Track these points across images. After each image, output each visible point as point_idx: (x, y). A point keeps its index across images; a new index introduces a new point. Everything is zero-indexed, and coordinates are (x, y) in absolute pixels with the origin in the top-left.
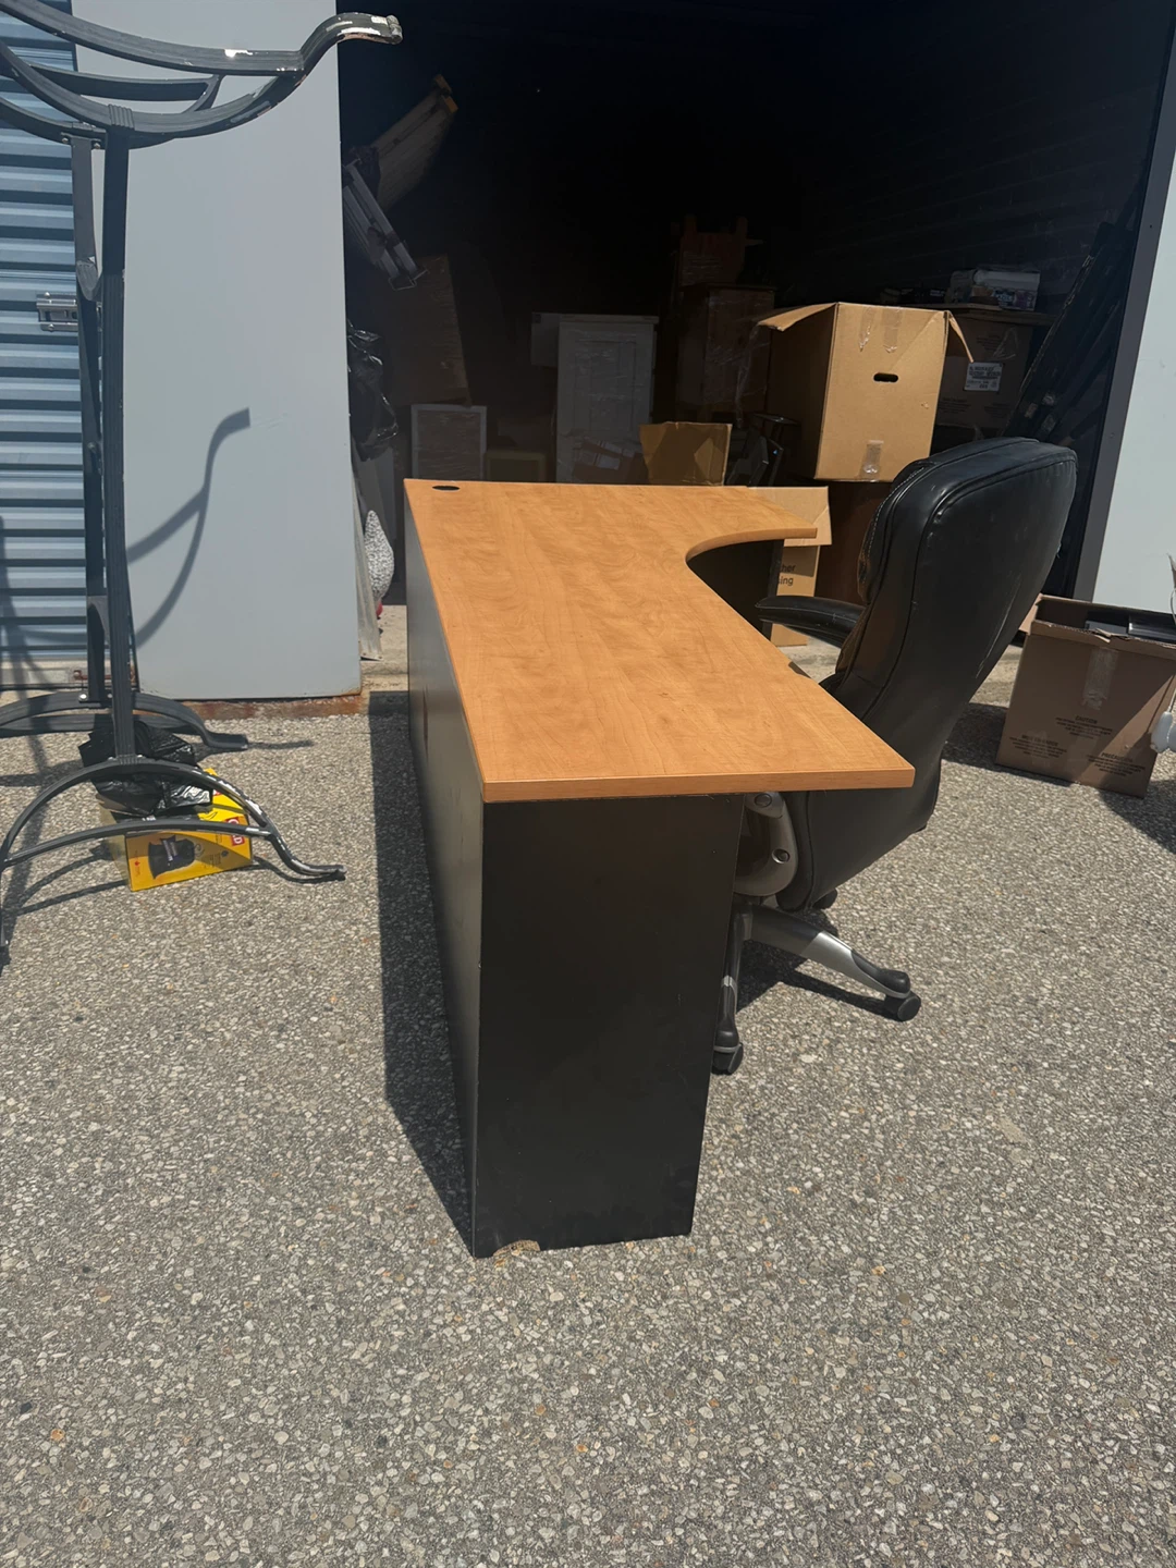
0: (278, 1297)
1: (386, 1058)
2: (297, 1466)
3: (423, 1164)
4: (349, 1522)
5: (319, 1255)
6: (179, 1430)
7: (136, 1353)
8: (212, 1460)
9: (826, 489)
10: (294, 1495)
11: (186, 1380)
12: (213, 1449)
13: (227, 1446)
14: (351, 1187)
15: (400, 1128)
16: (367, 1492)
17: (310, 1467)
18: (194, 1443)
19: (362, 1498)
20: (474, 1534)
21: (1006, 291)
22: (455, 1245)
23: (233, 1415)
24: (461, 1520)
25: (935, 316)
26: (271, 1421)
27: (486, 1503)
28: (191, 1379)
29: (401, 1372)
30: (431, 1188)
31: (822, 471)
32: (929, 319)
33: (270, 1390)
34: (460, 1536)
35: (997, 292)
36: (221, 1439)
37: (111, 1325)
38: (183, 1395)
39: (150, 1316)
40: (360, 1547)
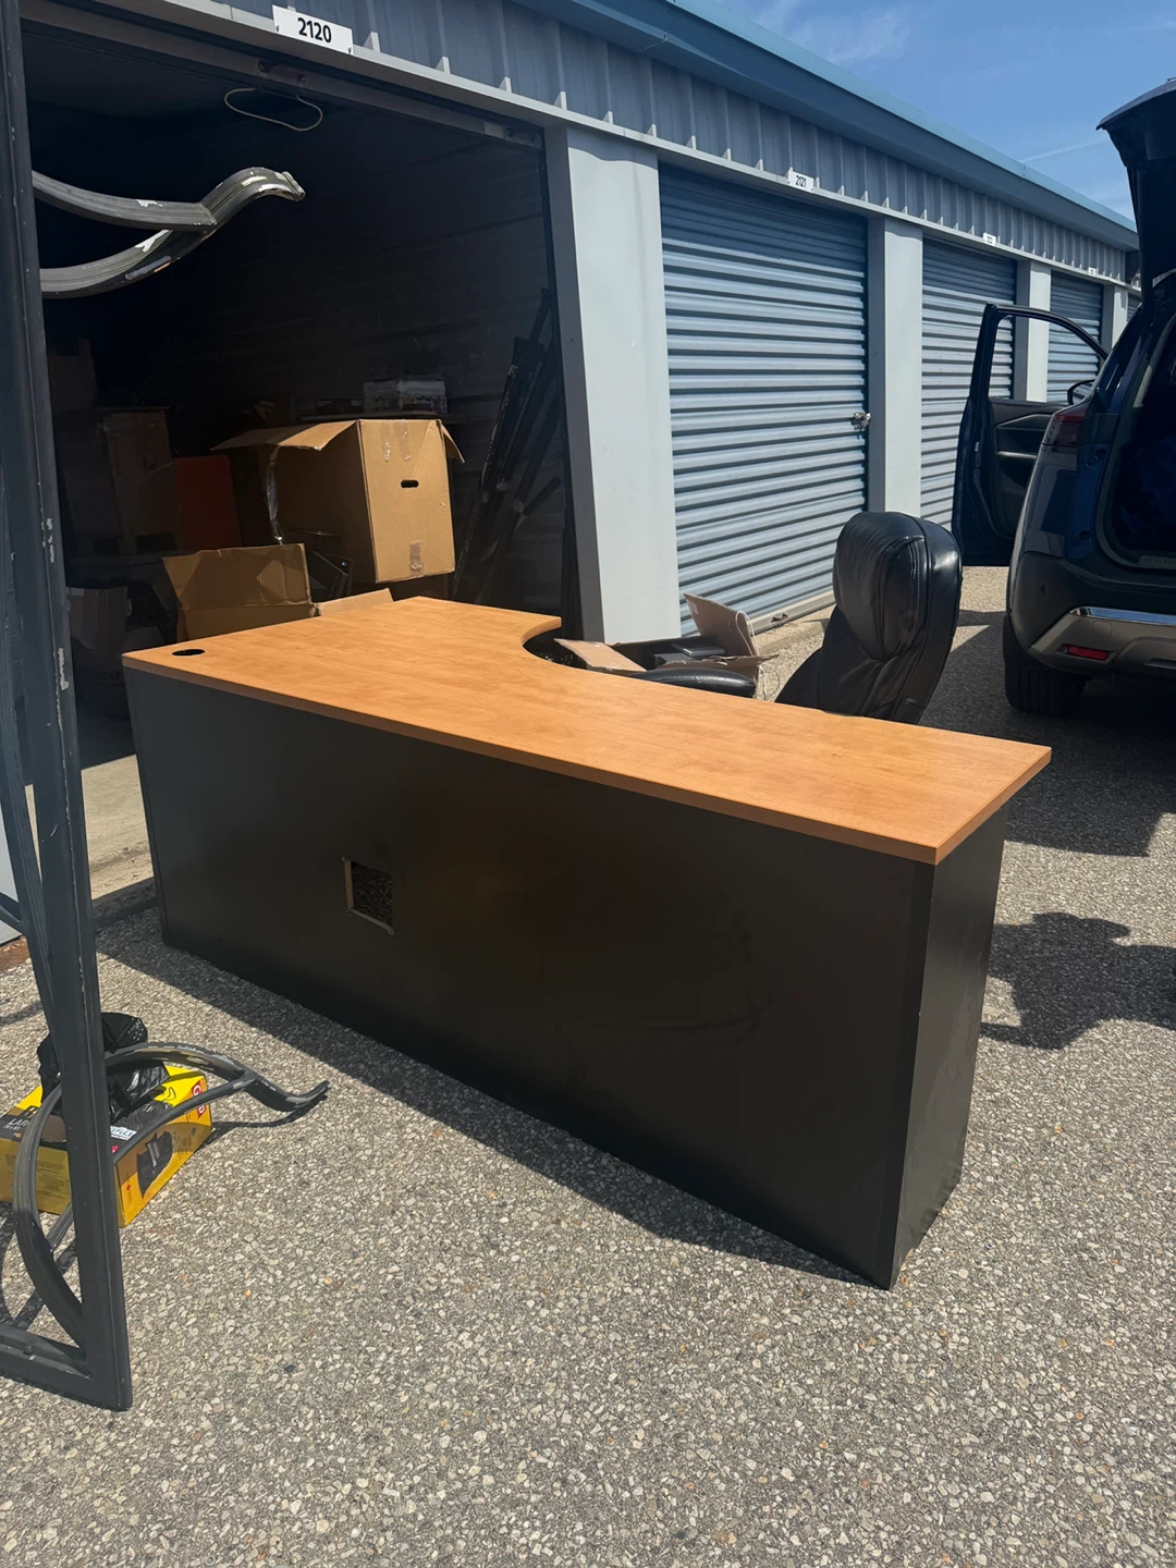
0: (832, 1422)
1: (611, 1210)
2: (1023, 1502)
3: (761, 1260)
4: (1097, 1499)
5: (805, 1373)
6: (933, 1559)
7: (819, 1548)
8: (981, 1553)
9: (387, 590)
10: (1051, 1519)
11: (879, 1528)
12: (970, 1546)
13: (973, 1536)
14: (744, 1314)
15: (705, 1249)
16: (1077, 1474)
17: (1030, 1495)
18: (955, 1556)
19: (1080, 1480)
20: (1151, 1437)
21: (423, 397)
22: (866, 1293)
23: (941, 1517)
24: (1134, 1436)
25: (430, 425)
26: (966, 1495)
27: (1126, 1416)
28: (881, 1524)
29: (973, 1393)
30: (792, 1271)
31: (382, 575)
32: (426, 428)
33: (931, 1478)
34: (1148, 1445)
35: (418, 399)
36: (963, 1536)
37: (771, 1550)
38: (895, 1538)
39: (782, 1517)
40: (1125, 1505)
